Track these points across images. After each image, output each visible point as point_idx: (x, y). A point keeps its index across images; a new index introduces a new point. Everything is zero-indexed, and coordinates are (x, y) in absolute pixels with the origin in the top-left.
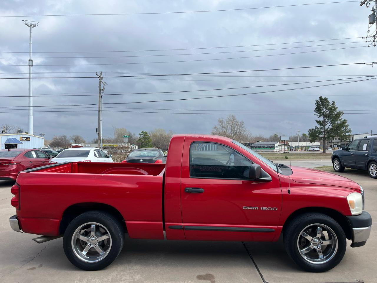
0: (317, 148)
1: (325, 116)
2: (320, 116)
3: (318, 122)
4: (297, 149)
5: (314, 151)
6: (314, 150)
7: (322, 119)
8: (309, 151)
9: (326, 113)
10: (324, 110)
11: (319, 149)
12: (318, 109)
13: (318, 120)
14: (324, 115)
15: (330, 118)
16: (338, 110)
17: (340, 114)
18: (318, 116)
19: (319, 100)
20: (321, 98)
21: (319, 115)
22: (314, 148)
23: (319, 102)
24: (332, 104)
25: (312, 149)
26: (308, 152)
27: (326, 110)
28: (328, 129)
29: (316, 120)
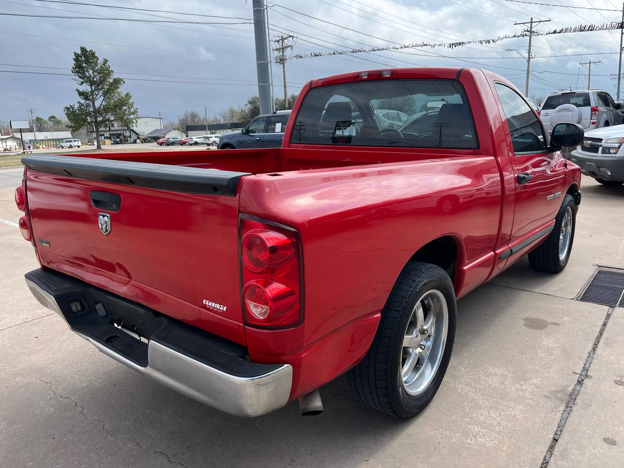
0: (77, 142)
1: (92, 83)
2: (82, 83)
3: (81, 94)
4: (37, 145)
5: (71, 147)
6: (71, 145)
7: (86, 88)
8: (63, 148)
9: (93, 79)
10: (91, 72)
11: (80, 144)
12: (79, 69)
13: (81, 90)
14: (90, 81)
15: (102, 88)
16: (115, 76)
17: (117, 82)
18: (80, 83)
19: (79, 52)
20: (83, 49)
21: (82, 80)
22: (71, 141)
23: (81, 56)
24: (103, 63)
25: (68, 144)
26: (61, 150)
27: (93, 73)
28: (100, 107)
29: (77, 90)
